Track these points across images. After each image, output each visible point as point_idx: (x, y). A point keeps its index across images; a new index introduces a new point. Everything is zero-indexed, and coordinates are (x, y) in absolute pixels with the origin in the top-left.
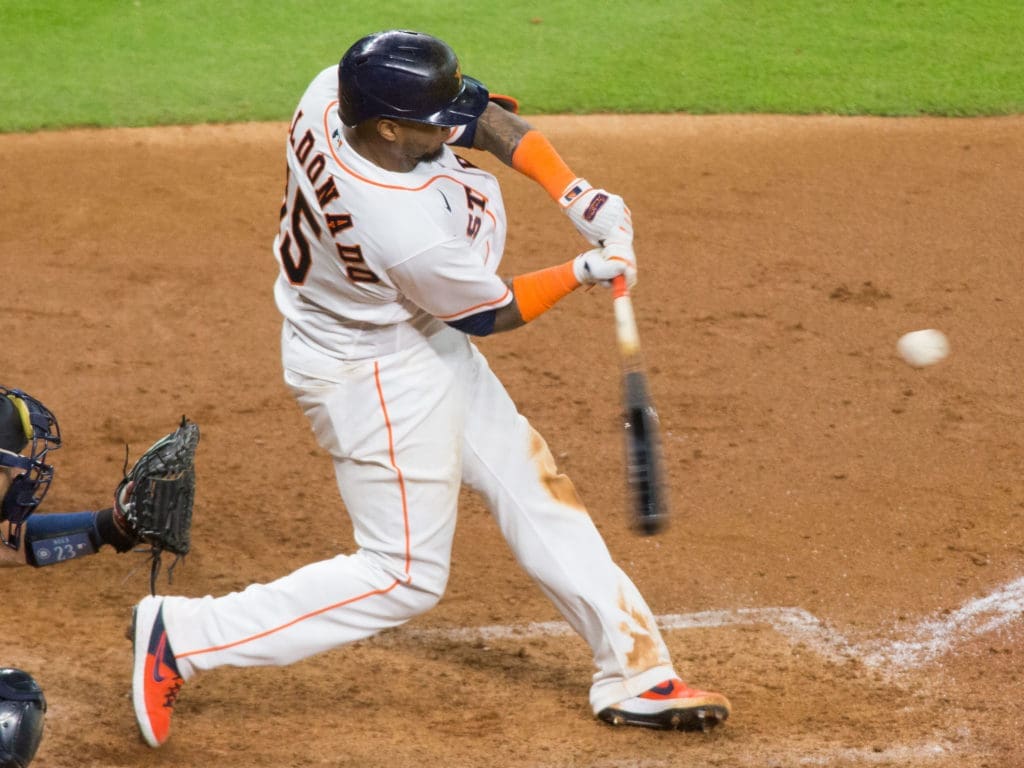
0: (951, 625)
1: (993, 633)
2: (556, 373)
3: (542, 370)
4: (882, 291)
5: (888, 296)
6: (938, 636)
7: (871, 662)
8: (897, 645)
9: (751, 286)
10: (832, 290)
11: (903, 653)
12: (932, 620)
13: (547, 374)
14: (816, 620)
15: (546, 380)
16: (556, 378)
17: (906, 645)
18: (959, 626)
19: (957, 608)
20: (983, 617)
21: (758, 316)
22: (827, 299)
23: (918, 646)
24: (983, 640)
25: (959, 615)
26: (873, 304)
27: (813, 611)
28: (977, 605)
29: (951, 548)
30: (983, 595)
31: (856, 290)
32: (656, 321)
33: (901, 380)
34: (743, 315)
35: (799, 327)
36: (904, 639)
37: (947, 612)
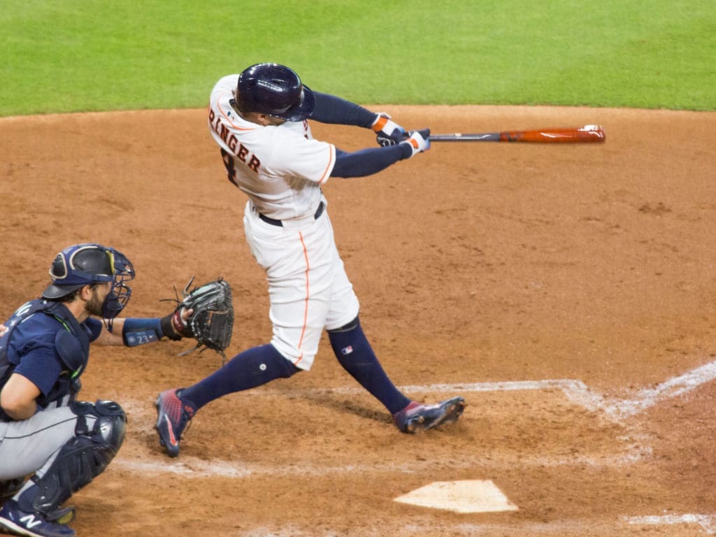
0: (657, 392)
1: (678, 397)
2: (480, 248)
3: (473, 246)
4: (667, 207)
5: (669, 211)
6: (648, 397)
7: (610, 410)
8: (625, 402)
9: (597, 203)
10: (640, 207)
11: (628, 407)
12: (648, 388)
13: (475, 249)
14: (586, 387)
15: (474, 252)
16: (480, 251)
17: (630, 402)
18: (661, 392)
19: (663, 382)
20: (677, 387)
21: (597, 220)
22: (637, 211)
23: (636, 403)
24: (673, 400)
25: (662, 387)
26: (660, 214)
27: (585, 382)
28: (674, 381)
29: (668, 350)
30: (679, 375)
31: (653, 207)
32: (541, 221)
33: (665, 257)
34: (589, 219)
35: (617, 226)
36: (630, 399)
37: (657, 384)
